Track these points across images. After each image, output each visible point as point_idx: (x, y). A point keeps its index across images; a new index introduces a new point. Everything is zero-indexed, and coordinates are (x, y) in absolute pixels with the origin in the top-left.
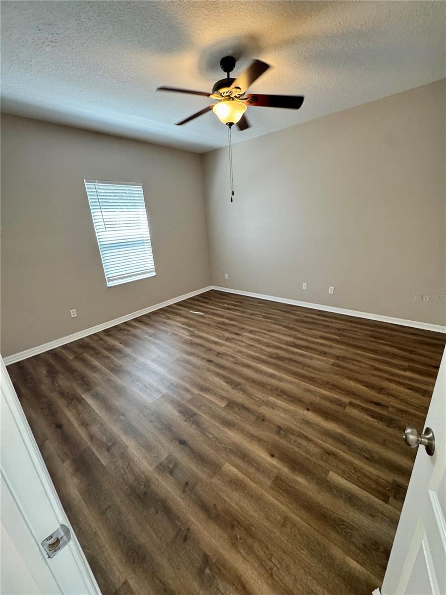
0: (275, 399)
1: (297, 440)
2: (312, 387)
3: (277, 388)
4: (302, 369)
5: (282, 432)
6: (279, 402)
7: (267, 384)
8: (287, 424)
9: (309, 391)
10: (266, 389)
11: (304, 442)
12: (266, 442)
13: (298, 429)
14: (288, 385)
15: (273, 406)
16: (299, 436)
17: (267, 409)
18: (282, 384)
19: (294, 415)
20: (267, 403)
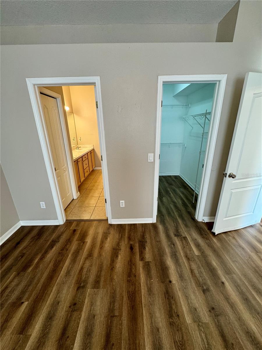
0: (186, 315)
1: (199, 276)
2: (144, 290)
3: (170, 324)
4: (121, 316)
5: (205, 288)
6: (184, 308)
7: (175, 342)
8: (196, 289)
9: (150, 290)
10: (183, 338)
11: (196, 272)
12: (223, 294)
13: (192, 279)
14: (158, 314)
15: (193, 311)
16: (195, 276)
17: (201, 314)
18: (161, 325)
19: (184, 289)
20: (197, 320)
